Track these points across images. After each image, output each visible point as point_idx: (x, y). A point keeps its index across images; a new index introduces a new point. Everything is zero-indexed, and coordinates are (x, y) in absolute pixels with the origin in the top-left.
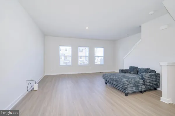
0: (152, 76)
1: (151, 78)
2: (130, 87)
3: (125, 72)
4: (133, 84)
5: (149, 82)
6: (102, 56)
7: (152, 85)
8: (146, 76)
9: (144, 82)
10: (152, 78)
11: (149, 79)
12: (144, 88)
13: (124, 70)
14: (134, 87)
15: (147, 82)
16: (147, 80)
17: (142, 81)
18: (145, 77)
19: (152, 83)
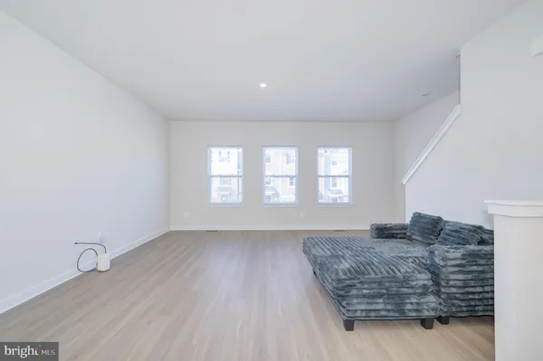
0: (483, 262)
1: (475, 268)
2: (357, 296)
3: (393, 236)
4: (374, 286)
5: (459, 283)
6: (347, 174)
7: (476, 297)
8: (444, 259)
9: (437, 283)
10: (481, 268)
11: (460, 272)
12: (433, 309)
13: (391, 228)
14: (381, 300)
15: (451, 283)
16: (452, 277)
17: (428, 276)
18: (442, 263)
19: (479, 289)
